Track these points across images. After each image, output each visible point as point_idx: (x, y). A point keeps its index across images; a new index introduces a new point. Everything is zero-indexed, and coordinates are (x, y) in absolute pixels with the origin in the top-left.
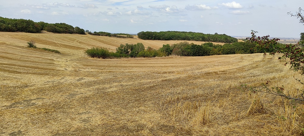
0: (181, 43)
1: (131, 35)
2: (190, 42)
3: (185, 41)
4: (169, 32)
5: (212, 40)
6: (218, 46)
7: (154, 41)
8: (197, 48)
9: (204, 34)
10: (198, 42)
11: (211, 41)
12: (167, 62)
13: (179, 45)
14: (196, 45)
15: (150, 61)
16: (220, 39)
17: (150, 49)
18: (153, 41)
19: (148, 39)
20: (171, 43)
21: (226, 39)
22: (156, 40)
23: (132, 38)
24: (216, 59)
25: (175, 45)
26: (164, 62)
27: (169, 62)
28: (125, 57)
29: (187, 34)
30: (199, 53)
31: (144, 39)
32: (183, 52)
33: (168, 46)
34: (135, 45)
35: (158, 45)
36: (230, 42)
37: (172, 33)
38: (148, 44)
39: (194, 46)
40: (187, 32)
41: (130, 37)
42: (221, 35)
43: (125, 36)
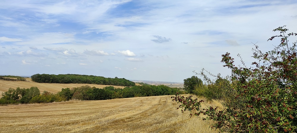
0: (83, 86)
1: (22, 77)
2: (92, 86)
3: (87, 84)
4: (69, 75)
5: (113, 83)
6: (119, 89)
7: (52, 84)
8: (99, 91)
9: (105, 78)
10: (99, 85)
11: (112, 85)
12: (68, 109)
13: (80, 89)
14: (98, 89)
15: (47, 107)
16: (120, 83)
17: (46, 93)
18: (50, 84)
19: (44, 82)
20: (71, 86)
21: (126, 83)
22: (54, 83)
23: (24, 81)
24: (119, 104)
25: (76, 89)
26: (64, 109)
27: (70, 108)
28: (14, 103)
29: (88, 77)
30: (101, 97)
31: (40, 82)
32: (85, 96)
33: (68, 89)
34: (28, 90)
35: (56, 88)
36: (129, 86)
37: (72, 76)
38: (43, 87)
39: (95, 90)
40: (88, 76)
41: (21, 80)
42: (121, 79)
43: (15, 78)
